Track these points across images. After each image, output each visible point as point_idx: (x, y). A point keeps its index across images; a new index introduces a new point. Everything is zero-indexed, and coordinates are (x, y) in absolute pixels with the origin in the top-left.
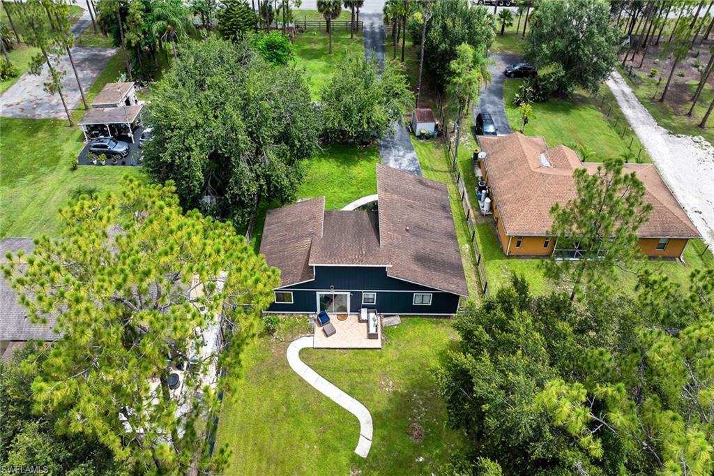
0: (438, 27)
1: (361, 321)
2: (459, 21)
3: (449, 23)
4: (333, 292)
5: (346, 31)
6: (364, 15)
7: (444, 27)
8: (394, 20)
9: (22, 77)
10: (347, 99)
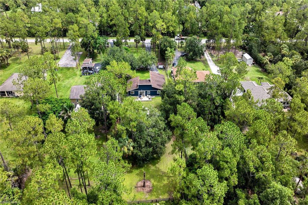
0: (163, 45)
1: (147, 97)
2: (167, 43)
3: (165, 43)
4: (142, 91)
5: (141, 47)
6: (146, 43)
7: (164, 44)
8: (153, 44)
9: (61, 59)
10: (143, 59)
